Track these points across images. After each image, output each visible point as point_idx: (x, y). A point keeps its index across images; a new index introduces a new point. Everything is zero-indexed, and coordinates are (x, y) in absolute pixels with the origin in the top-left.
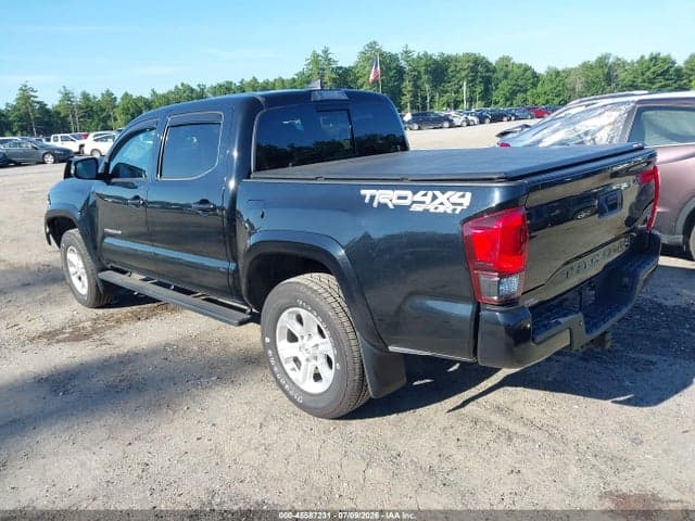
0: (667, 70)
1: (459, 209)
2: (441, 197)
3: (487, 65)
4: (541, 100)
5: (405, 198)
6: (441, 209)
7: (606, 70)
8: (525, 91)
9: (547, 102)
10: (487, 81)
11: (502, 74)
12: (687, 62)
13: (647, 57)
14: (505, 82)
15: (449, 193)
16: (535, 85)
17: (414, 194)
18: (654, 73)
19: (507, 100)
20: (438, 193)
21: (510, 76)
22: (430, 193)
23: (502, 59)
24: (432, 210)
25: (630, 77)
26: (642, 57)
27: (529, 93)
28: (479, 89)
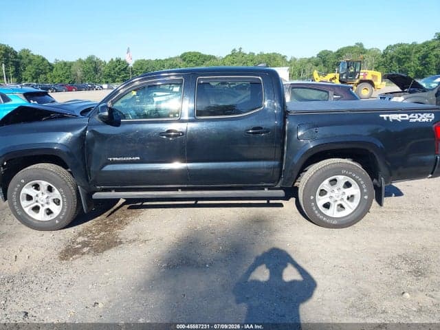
0: (125, 68)
1: (431, 120)
2: (422, 116)
3: (15, 53)
4: (57, 80)
5: (405, 117)
6: (424, 120)
7: (94, 65)
8: (45, 73)
9: (61, 81)
10: (17, 65)
11: (27, 61)
12: (134, 65)
13: (114, 60)
14: (30, 66)
15: (425, 114)
16: (51, 70)
17: (409, 115)
18: (119, 69)
19: (33, 78)
20: (420, 114)
21: (33, 63)
22: (416, 115)
23: (24, 50)
24: (420, 121)
25: (107, 70)
26: (112, 60)
27: (48, 75)
28: (12, 69)
